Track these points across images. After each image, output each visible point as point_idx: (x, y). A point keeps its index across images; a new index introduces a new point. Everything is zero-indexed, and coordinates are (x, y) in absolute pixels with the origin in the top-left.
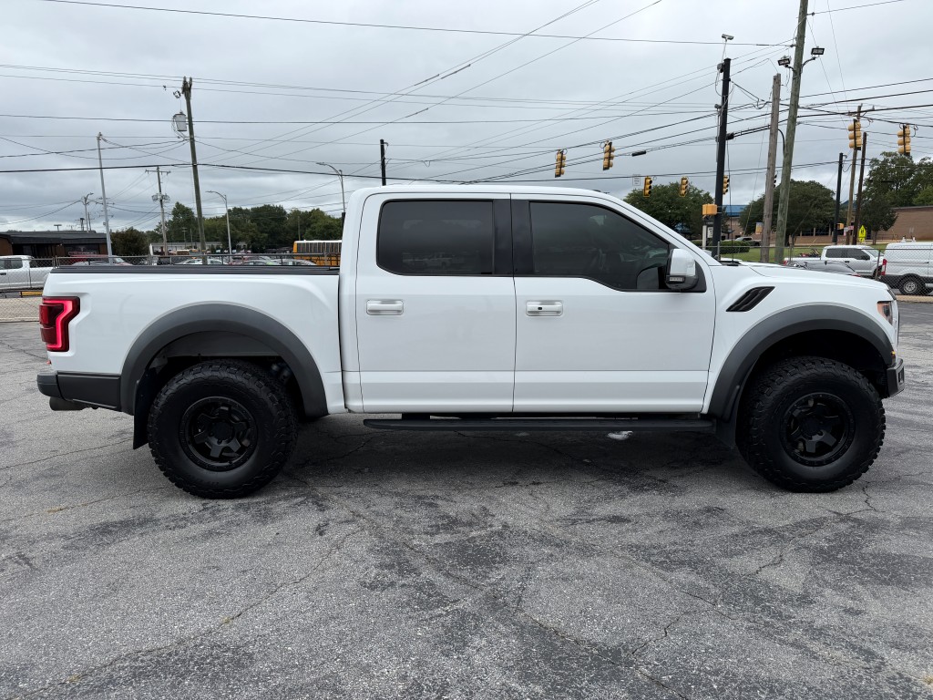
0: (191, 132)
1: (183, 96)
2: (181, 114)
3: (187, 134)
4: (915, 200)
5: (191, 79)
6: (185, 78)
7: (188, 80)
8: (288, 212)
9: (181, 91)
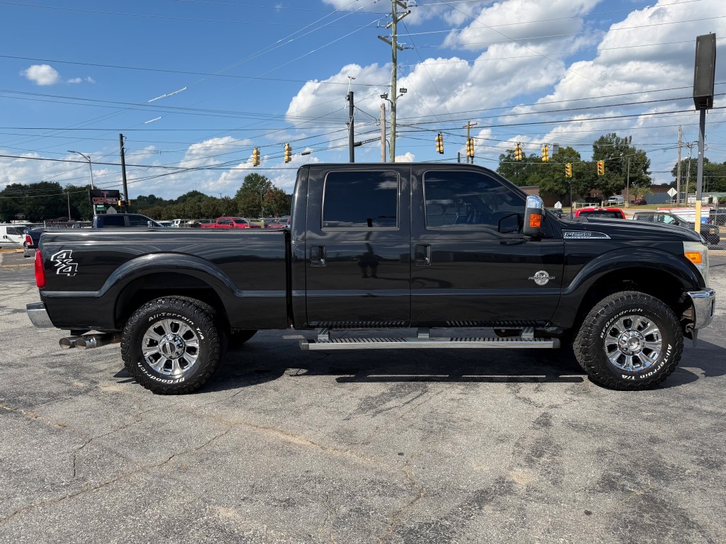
4: (527, 182)
8: (64, 188)
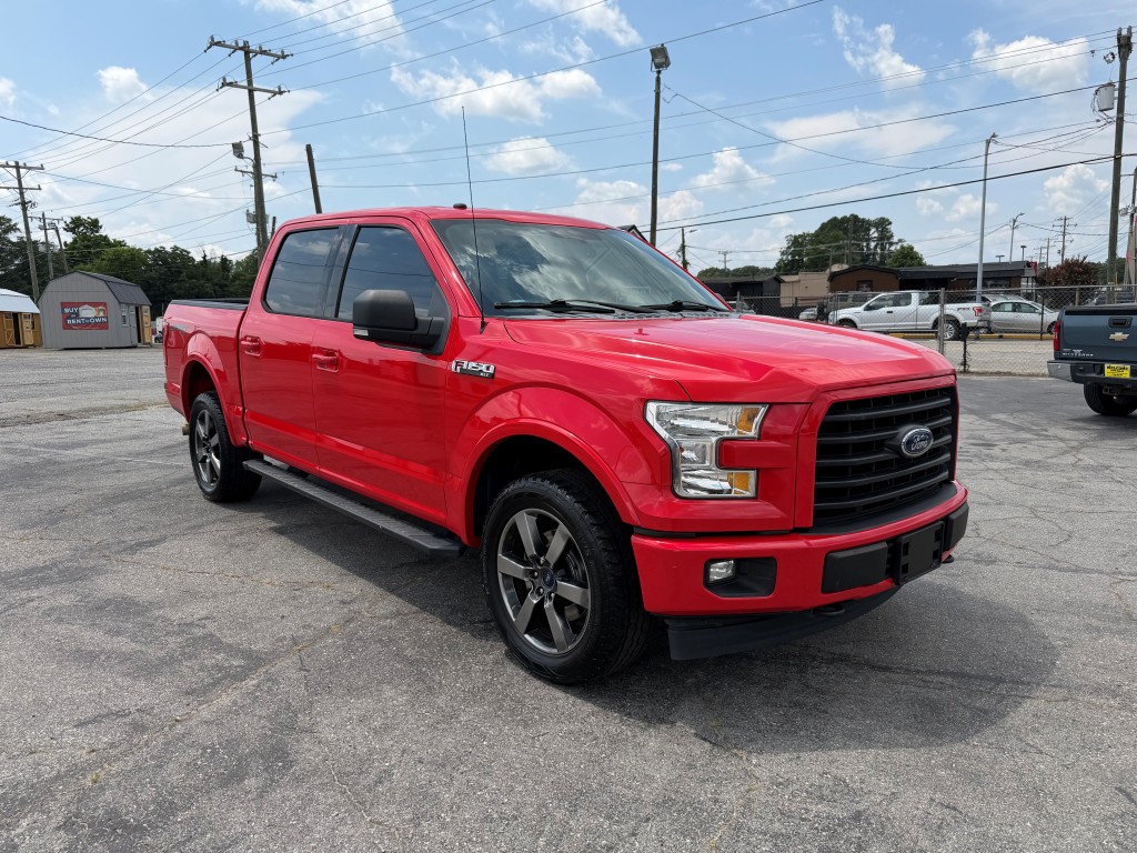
0: (1121, 109)
1: (1117, 57)
2: (1111, 84)
3: (1113, 113)
5: (1130, 29)
6: (1120, 30)
7: (1124, 32)
9: (1116, 51)
